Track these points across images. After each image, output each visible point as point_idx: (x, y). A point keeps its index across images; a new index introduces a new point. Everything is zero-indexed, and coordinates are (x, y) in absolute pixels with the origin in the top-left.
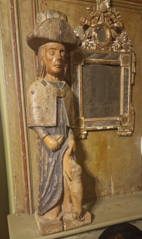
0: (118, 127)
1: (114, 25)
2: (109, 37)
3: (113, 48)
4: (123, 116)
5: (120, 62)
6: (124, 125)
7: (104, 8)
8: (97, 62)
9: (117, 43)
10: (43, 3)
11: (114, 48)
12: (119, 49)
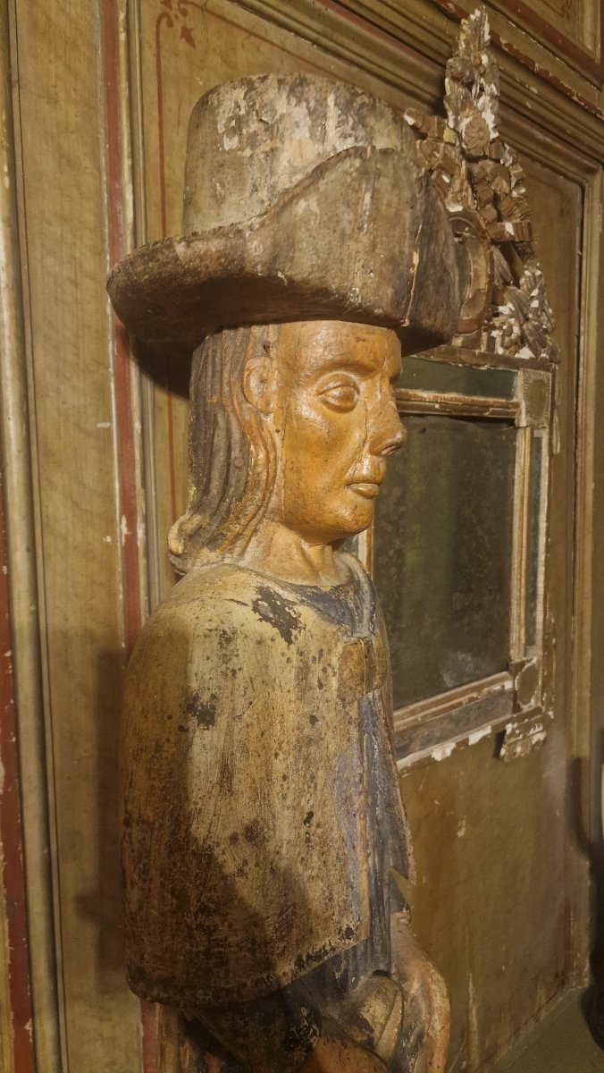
0: (508, 722)
1: (503, 231)
2: (483, 283)
3: (494, 339)
4: (523, 664)
5: (517, 405)
6: (525, 708)
7: (481, 134)
8: (437, 406)
9: (511, 317)
10: (170, 24)
11: (498, 340)
12: (516, 344)
